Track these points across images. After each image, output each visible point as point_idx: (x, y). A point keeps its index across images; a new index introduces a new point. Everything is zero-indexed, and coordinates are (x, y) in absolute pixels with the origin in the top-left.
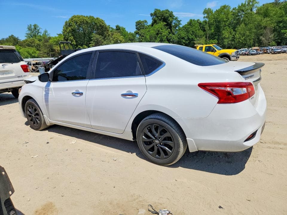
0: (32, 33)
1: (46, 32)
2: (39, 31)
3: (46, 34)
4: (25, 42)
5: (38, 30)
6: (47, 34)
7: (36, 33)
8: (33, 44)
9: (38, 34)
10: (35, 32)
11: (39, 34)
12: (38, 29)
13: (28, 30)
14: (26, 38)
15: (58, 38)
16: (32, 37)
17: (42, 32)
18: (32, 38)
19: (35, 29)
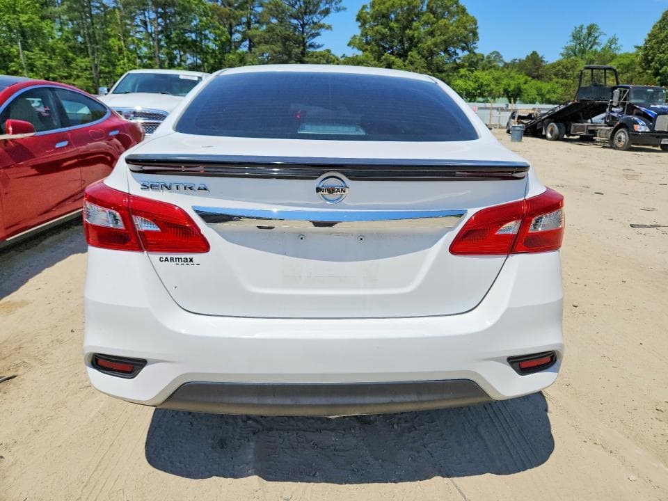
0: (578, 46)
1: (612, 41)
2: (597, 41)
3: (610, 47)
4: (554, 67)
5: (596, 37)
6: (613, 47)
7: (587, 46)
8: (571, 72)
9: (591, 48)
10: (586, 42)
11: (595, 47)
12: (596, 35)
13: (571, 39)
14: (561, 57)
15: (632, 57)
16: (575, 55)
17: (603, 41)
18: (573, 58)
19: (589, 34)
